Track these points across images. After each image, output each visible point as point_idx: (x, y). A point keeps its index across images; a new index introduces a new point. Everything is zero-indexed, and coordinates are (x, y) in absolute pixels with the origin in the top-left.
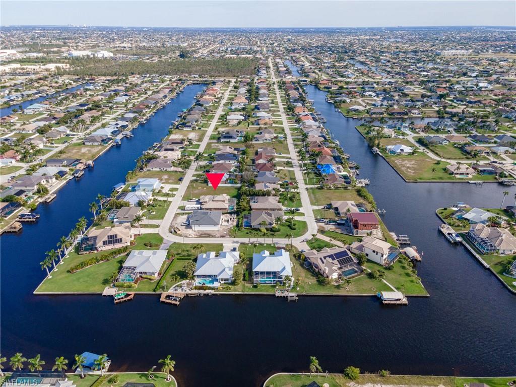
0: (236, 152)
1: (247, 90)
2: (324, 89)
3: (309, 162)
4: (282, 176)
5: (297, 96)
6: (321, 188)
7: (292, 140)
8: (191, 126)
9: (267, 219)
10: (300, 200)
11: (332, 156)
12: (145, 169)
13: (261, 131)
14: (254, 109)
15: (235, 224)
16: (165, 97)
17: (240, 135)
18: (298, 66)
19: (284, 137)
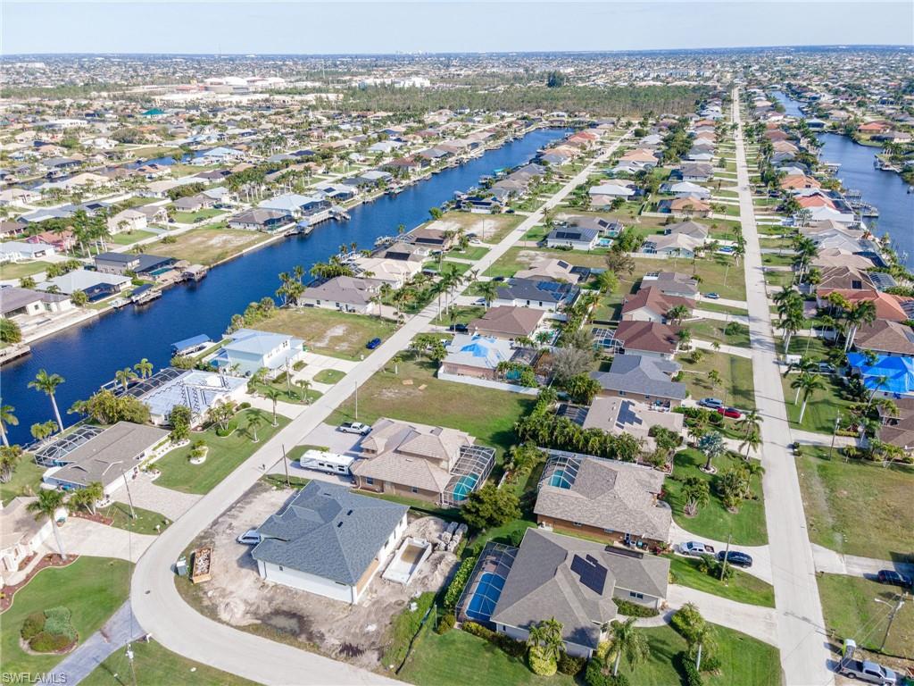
0: (574, 279)
1: (663, 140)
2: (870, 143)
3: (814, 333)
4: (703, 374)
5: (792, 153)
6: (862, 456)
7: (759, 259)
8: (489, 204)
9: (575, 605)
10: (757, 500)
11: (906, 323)
12: (301, 301)
13: (668, 227)
14: (668, 178)
15: (437, 582)
16: (475, 145)
17: (607, 232)
18: (802, 100)
19: (735, 248)
